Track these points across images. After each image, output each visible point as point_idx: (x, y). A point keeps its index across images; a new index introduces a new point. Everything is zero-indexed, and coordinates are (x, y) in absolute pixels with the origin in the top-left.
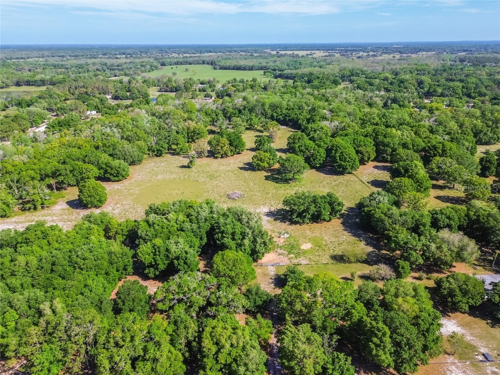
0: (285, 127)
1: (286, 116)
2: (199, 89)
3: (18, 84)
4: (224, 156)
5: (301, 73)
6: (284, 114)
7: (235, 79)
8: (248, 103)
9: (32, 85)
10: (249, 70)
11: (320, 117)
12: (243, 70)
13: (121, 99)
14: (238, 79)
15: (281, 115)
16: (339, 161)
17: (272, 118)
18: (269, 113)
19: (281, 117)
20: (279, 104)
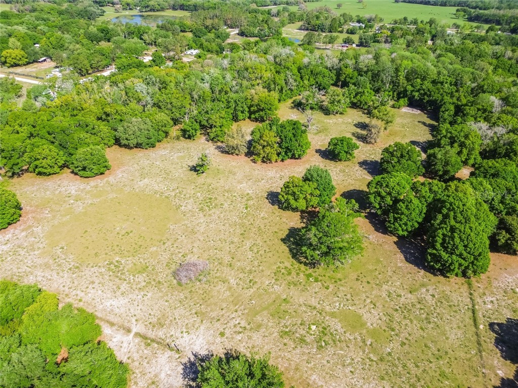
0: (419, 112)
1: (425, 94)
2: (348, 30)
3: (174, 8)
4: (266, 160)
5: (510, 15)
6: (424, 90)
7: (405, 19)
8: (377, 63)
9: (186, 10)
10: (441, 5)
11: (479, 110)
12: (433, 5)
13: (246, 36)
14: (409, 19)
15: (418, 91)
16: (438, 246)
17: (404, 94)
18: (401, 84)
19: (416, 94)
20: (424, 72)
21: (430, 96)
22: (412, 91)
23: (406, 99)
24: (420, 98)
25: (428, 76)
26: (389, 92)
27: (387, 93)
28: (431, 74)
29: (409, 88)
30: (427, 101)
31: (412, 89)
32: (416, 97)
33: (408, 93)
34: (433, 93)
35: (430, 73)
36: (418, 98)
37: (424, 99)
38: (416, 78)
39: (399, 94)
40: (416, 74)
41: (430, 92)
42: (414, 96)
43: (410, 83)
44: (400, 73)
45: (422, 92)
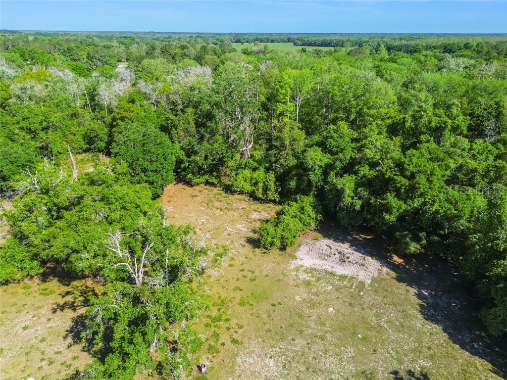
17: (299, 177)
18: (287, 143)
19: (347, 184)
20: (356, 97)
21: (410, 192)
22: (327, 169)
23: (308, 201)
24: (366, 205)
25: (372, 112)
26: (254, 169)
27: (247, 173)
28: (380, 102)
29: (316, 157)
30: (401, 219)
31: (326, 159)
32: (347, 200)
33: (315, 177)
34: (421, 180)
35: (373, 99)
36: (358, 204)
37: (387, 209)
38: (334, 121)
39: (282, 179)
40: (329, 107)
41: (412, 176)
42: (339, 193)
43: (316, 138)
44: (280, 108)
45: (365, 170)
